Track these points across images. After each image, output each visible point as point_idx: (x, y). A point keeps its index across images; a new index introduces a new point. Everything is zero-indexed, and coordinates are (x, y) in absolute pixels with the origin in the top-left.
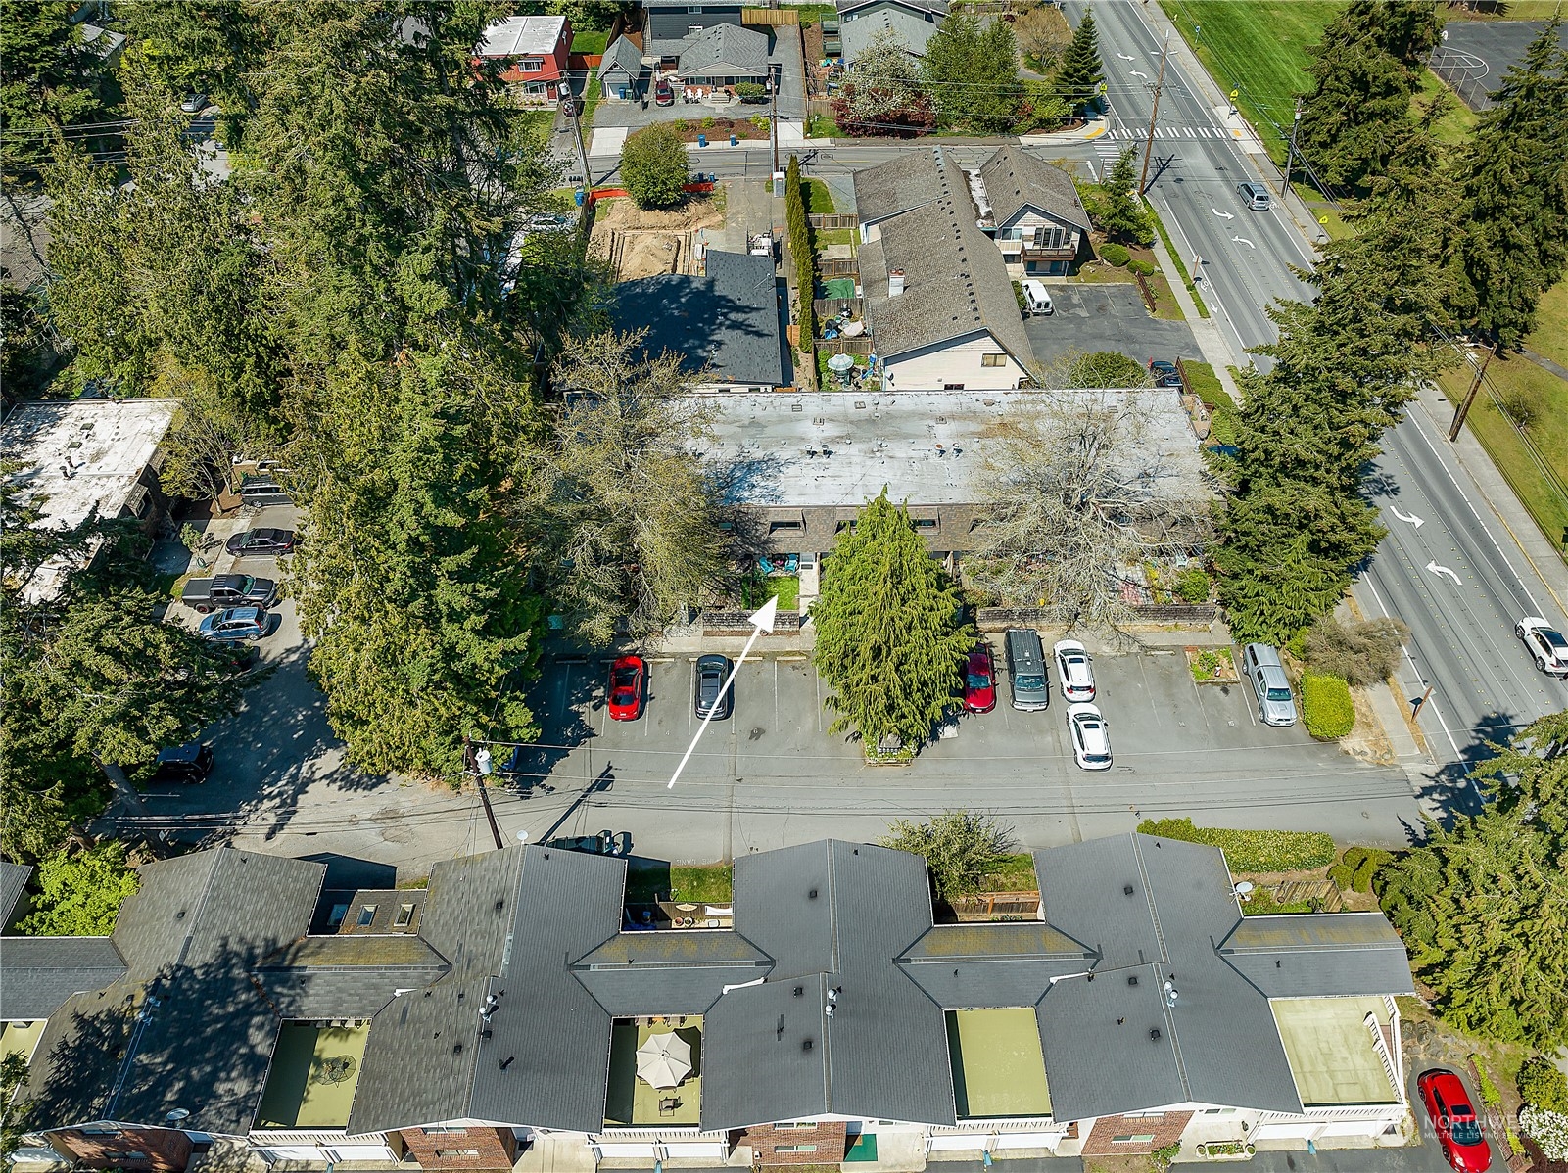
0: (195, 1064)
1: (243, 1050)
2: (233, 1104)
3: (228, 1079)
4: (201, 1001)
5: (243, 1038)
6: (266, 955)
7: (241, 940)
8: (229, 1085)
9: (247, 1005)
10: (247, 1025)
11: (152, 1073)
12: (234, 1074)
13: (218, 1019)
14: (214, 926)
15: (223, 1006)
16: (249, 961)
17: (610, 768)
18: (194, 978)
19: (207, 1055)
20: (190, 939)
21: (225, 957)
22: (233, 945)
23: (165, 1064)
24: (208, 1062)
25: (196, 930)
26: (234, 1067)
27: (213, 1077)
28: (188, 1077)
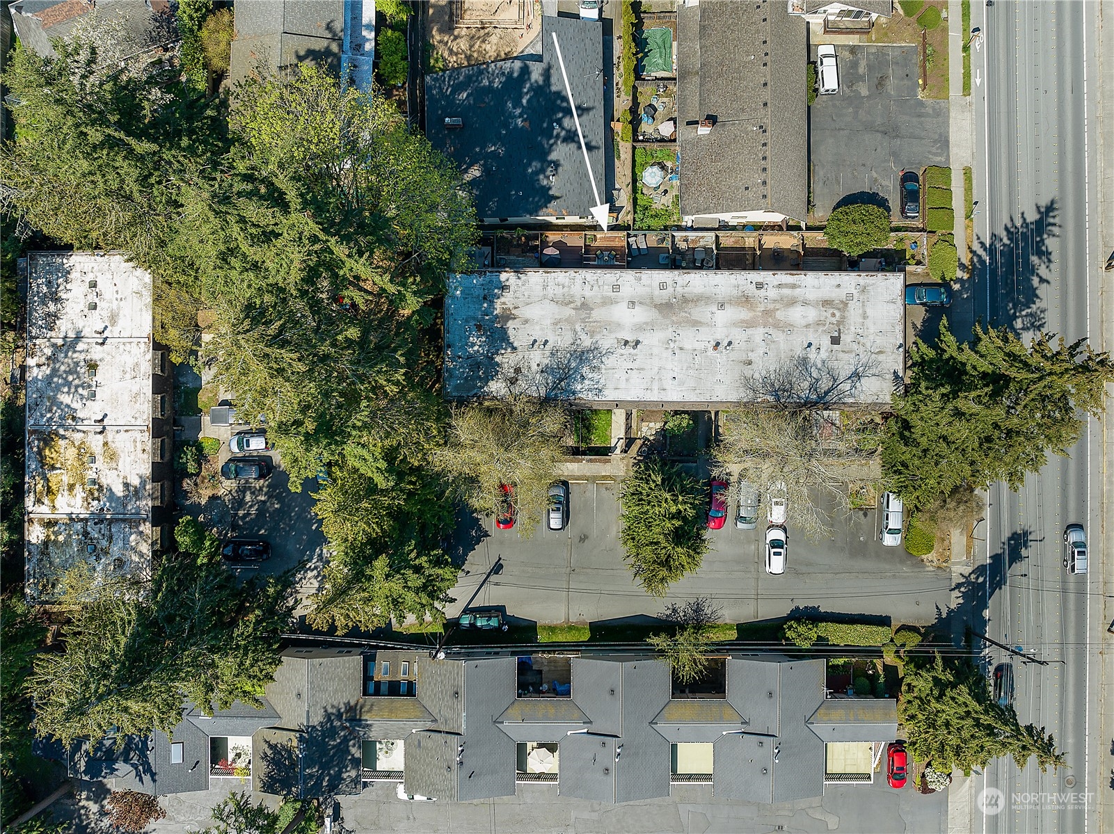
0: (329, 769)
1: (350, 757)
2: (351, 781)
3: (347, 771)
4: (323, 740)
5: (348, 752)
6: (347, 711)
7: (333, 706)
8: (347, 774)
9: (345, 736)
10: (348, 746)
11: (314, 776)
12: (349, 769)
13: (334, 747)
14: (317, 702)
15: (335, 740)
16: (339, 716)
17: (500, 559)
18: (317, 730)
19: (335, 763)
20: (308, 711)
21: (328, 716)
22: (330, 710)
23: (317, 771)
24: (335, 766)
25: (309, 706)
26: (347, 766)
27: (340, 772)
28: (329, 774)
